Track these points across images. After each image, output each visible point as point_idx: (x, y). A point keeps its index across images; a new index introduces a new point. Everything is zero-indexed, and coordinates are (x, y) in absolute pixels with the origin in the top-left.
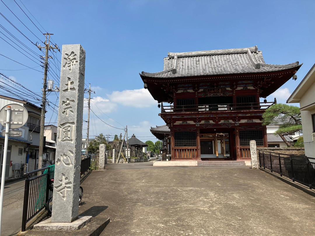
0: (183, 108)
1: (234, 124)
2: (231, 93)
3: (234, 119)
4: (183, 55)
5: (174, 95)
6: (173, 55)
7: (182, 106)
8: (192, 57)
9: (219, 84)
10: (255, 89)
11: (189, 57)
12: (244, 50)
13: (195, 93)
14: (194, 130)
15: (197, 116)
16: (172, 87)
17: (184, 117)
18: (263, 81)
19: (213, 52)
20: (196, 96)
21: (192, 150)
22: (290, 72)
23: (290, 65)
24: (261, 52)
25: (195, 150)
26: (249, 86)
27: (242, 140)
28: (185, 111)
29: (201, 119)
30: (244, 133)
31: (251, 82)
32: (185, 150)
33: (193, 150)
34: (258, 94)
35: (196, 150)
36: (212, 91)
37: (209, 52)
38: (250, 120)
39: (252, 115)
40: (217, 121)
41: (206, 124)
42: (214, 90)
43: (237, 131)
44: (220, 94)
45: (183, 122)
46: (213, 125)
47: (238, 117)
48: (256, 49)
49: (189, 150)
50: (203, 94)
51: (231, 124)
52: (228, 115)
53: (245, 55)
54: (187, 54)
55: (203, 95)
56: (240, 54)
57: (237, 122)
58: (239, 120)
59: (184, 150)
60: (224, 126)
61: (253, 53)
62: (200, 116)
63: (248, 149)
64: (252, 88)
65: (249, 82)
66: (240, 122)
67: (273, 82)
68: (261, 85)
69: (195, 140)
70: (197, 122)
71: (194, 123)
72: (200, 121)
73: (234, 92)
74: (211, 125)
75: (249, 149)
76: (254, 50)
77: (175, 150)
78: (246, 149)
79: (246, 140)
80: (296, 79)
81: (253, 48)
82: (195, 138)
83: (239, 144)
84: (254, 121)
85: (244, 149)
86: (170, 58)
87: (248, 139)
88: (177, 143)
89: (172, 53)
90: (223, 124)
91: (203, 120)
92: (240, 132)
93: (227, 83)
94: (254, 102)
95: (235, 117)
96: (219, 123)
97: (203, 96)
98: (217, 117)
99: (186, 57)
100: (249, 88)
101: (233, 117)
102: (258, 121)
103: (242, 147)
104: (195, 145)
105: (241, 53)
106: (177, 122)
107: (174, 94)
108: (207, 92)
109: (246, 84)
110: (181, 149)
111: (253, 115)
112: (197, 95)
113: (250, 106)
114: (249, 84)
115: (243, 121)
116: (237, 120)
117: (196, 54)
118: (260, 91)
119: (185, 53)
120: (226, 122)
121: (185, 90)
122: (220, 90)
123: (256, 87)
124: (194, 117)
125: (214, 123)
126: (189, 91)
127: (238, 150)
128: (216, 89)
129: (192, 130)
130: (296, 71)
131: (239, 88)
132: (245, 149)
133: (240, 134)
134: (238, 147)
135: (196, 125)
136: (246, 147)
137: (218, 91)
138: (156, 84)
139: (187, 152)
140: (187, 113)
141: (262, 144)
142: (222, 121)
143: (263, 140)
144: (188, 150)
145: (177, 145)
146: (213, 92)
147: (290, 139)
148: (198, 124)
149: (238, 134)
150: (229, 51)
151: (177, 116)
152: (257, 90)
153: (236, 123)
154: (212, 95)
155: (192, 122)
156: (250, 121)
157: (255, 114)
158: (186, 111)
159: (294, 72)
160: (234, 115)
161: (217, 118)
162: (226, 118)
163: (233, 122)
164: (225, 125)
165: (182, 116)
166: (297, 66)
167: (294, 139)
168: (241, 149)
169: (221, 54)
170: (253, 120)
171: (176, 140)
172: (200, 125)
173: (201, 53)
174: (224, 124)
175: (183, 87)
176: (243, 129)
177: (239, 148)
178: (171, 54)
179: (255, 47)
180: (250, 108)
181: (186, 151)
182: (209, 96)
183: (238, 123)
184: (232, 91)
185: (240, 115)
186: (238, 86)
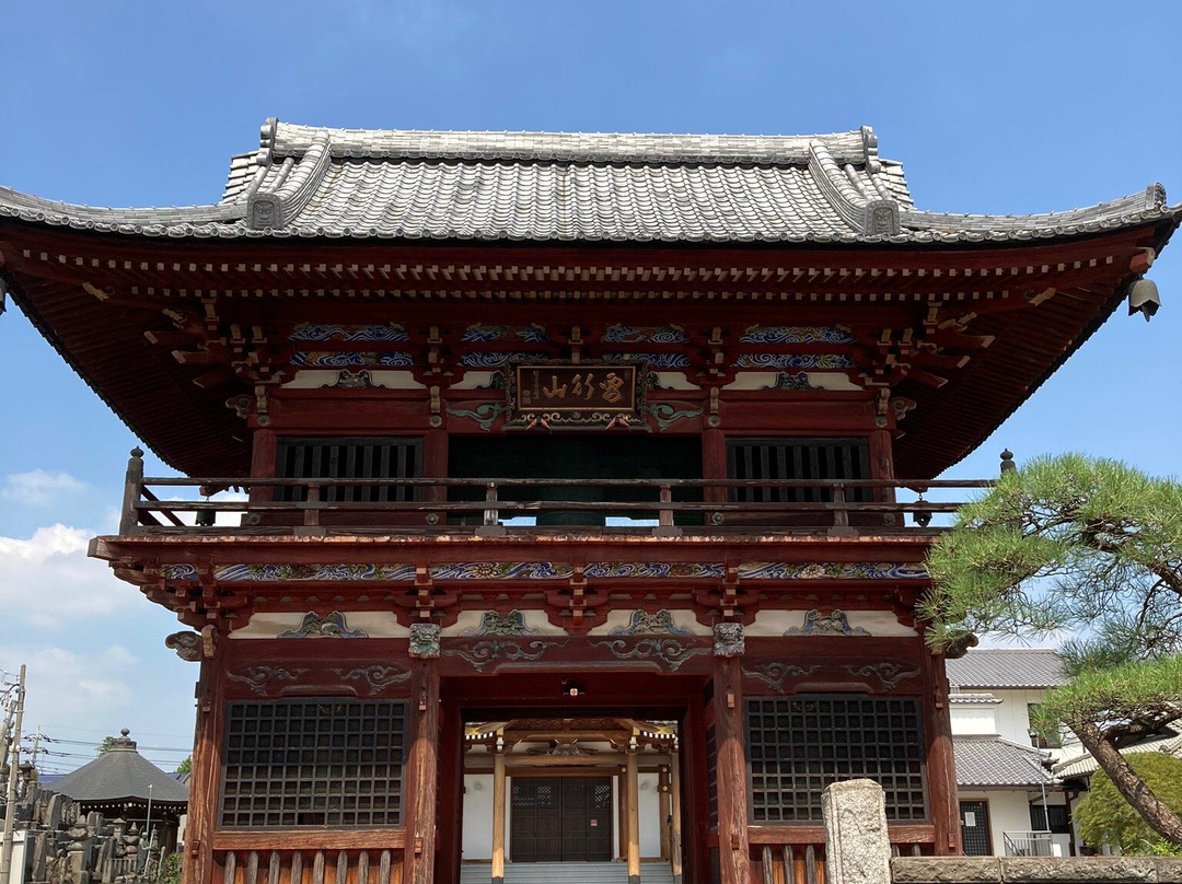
0: (313, 503)
1: (709, 642)
2: (691, 414)
3: (706, 601)
4: (374, 148)
5: (262, 403)
6: (300, 141)
7: (303, 481)
8: (433, 160)
9: (608, 338)
10: (859, 388)
11: (415, 159)
12: (788, 145)
13: (424, 397)
14: (392, 691)
15: (421, 571)
16: (247, 334)
17: (312, 572)
18: (920, 334)
19: (584, 146)
20: (436, 422)
21: (363, 859)
22: (1109, 260)
23: (1104, 209)
24: (898, 170)
25: (386, 856)
26: (816, 370)
27: (765, 775)
28: (321, 524)
29: (451, 599)
30: (783, 720)
31: (835, 338)
32: (308, 857)
33: (374, 856)
34: (882, 424)
35: (397, 855)
36: (556, 391)
37: (557, 139)
38: (827, 612)
39: (844, 575)
40: (578, 613)
41: (490, 638)
42: (565, 376)
43: (731, 698)
44: (613, 415)
45: (306, 622)
46: (550, 648)
47: (741, 590)
48: (867, 144)
49: (342, 861)
50: (484, 409)
51: (686, 640)
52: (665, 569)
53: (793, 176)
54: (403, 140)
55: (486, 417)
56: (762, 167)
57: (732, 629)
58: (746, 614)
59: (297, 860)
60: (635, 658)
61: (850, 168)
62: (442, 574)
63: (810, 852)
64: (839, 382)
65: (820, 335)
66: (749, 631)
67: (988, 341)
68: (906, 359)
69: (396, 769)
70: (425, 620)
71: (402, 632)
72: (445, 615)
73: (715, 405)
74: (532, 651)
75: (821, 851)
76: (852, 154)
77: (220, 858)
78: (799, 850)
79: (793, 775)
80: (1151, 308)
81: (849, 141)
82: (397, 757)
83: (743, 811)
84: (853, 626)
85: (778, 851)
86: (279, 160)
87: (815, 766)
88: (245, 801)
89: (294, 128)
90: (622, 643)
91: (474, 606)
92: (753, 705)
93: (661, 337)
94: (856, 475)
95: (715, 589)
96: (596, 632)
97: (486, 425)
98: (578, 577)
99: (395, 158)
100: (815, 380)
101: (699, 585)
102: (882, 625)
103: (769, 833)
104: (394, 816)
105: (770, 166)
106: (258, 617)
107: (259, 390)
108: (514, 395)
109: (797, 350)
110: (269, 852)
111: (849, 573)
112: (442, 414)
113: (829, 506)
114: (819, 349)
115: (776, 623)
116: (728, 613)
117: (464, 149)
118: (899, 406)
119: (388, 133)
120: (650, 625)
121: (354, 369)
122: (613, 382)
123: (871, 374)
124: (396, 574)
125: (559, 632)
126: (380, 378)
127: (735, 855)
128: (584, 373)
129: (375, 689)
130: (1151, 251)
131: (748, 382)
132: (788, 853)
133: (754, 721)
134: (733, 829)
135: (414, 649)
136: (794, 832)
137: (599, 391)
138: (100, 295)
139: (318, 873)
140: (337, 539)
141: (920, 811)
142: (618, 621)
143: (923, 774)
144: (331, 857)
145: (244, 818)
146: (562, 392)
147: (1044, 771)
148: (426, 640)
149: (735, 723)
150: (689, 144)
151: (258, 568)
152: (874, 394)
153: (722, 638)
154: (551, 419)
155: (380, 624)
156: (827, 627)
157: (859, 563)
158: (328, 520)
159: (1135, 262)
160: (702, 573)
161: (579, 592)
162: (651, 597)
163: (702, 630)
164: (643, 648)
165: (296, 567)
166: (1155, 215)
167: (1061, 768)
168: (755, 852)
169: (637, 162)
170: (850, 614)
171: (232, 771)
172: (446, 643)
173: (499, 145)
174: (632, 641)
175: (334, 346)
176: (776, 684)
177: (744, 845)
178: (289, 133)
179: (858, 137)
180: (827, 520)
181: (311, 865)
182: (529, 421)
183: (734, 637)
184: (699, 400)
185: (752, 571)
186: (741, 362)
